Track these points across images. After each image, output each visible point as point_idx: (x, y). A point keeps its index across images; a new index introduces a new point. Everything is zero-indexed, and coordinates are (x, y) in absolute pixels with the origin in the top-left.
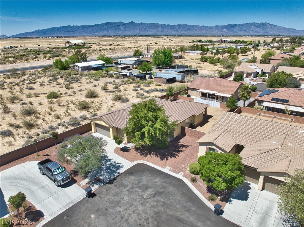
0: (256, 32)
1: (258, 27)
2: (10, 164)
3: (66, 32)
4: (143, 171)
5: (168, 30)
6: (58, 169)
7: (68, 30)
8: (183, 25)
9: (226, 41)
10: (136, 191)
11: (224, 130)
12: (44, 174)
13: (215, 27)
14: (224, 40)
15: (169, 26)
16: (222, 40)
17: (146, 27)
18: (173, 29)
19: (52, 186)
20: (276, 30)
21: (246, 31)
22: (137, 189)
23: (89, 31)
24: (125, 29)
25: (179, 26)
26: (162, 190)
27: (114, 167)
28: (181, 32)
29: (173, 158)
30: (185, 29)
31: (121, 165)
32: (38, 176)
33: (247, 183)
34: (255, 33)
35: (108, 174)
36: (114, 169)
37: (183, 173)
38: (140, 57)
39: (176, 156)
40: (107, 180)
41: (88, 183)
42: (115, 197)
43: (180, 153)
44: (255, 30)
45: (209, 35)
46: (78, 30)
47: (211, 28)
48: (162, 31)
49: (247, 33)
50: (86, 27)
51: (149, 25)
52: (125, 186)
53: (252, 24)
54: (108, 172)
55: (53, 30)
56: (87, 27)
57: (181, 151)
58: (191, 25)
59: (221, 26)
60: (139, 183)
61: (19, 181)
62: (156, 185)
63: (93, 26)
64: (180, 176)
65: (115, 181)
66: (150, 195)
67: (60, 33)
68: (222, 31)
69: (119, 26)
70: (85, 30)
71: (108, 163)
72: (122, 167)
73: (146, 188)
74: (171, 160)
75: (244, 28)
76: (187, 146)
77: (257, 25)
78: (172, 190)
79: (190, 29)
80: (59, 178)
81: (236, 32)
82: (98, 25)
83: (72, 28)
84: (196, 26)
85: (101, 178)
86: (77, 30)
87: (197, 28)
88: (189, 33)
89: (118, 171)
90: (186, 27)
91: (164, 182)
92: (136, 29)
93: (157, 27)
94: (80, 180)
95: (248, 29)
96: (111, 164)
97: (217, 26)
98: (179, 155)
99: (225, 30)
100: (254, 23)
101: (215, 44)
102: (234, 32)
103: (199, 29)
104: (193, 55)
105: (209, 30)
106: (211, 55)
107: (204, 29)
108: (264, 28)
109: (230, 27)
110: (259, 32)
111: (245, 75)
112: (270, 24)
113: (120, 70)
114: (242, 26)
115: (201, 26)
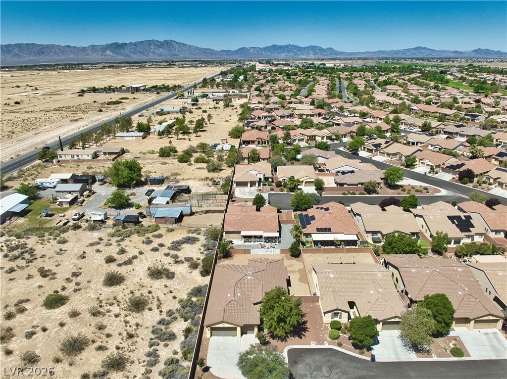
0: (160, 55)
1: (160, 47)
4: (301, 356)
8: (27, 44)
9: (139, 88)
13: (90, 48)
14: (136, 87)
16: (132, 87)
20: (187, 52)
21: (144, 54)
25: (19, 46)
26: (330, 363)
28: (27, 57)
29: (306, 332)
30: (34, 52)
34: (158, 56)
37: (326, 342)
38: (53, 160)
43: (307, 324)
44: (157, 52)
47: (83, 49)
49: (146, 57)
53: (150, 43)
57: (306, 322)
58: (43, 45)
59: (101, 45)
64: (326, 346)
66: (328, 372)
68: (104, 54)
73: (319, 368)
74: (307, 334)
75: (139, 48)
77: (159, 44)
79: (43, 53)
81: (129, 56)
84: (53, 46)
87: (58, 51)
90: (35, 48)
91: (323, 357)
95: (146, 50)
97: (93, 45)
99: (108, 52)
100: (153, 40)
101: (128, 99)
102: (125, 56)
103: (61, 52)
104: (131, 140)
105: (80, 54)
106: (159, 137)
107: (71, 52)
108: (169, 48)
109: (117, 47)
110: (164, 55)
111: (249, 184)
112: (177, 43)
113: (68, 206)
114: (136, 45)
115: (63, 45)
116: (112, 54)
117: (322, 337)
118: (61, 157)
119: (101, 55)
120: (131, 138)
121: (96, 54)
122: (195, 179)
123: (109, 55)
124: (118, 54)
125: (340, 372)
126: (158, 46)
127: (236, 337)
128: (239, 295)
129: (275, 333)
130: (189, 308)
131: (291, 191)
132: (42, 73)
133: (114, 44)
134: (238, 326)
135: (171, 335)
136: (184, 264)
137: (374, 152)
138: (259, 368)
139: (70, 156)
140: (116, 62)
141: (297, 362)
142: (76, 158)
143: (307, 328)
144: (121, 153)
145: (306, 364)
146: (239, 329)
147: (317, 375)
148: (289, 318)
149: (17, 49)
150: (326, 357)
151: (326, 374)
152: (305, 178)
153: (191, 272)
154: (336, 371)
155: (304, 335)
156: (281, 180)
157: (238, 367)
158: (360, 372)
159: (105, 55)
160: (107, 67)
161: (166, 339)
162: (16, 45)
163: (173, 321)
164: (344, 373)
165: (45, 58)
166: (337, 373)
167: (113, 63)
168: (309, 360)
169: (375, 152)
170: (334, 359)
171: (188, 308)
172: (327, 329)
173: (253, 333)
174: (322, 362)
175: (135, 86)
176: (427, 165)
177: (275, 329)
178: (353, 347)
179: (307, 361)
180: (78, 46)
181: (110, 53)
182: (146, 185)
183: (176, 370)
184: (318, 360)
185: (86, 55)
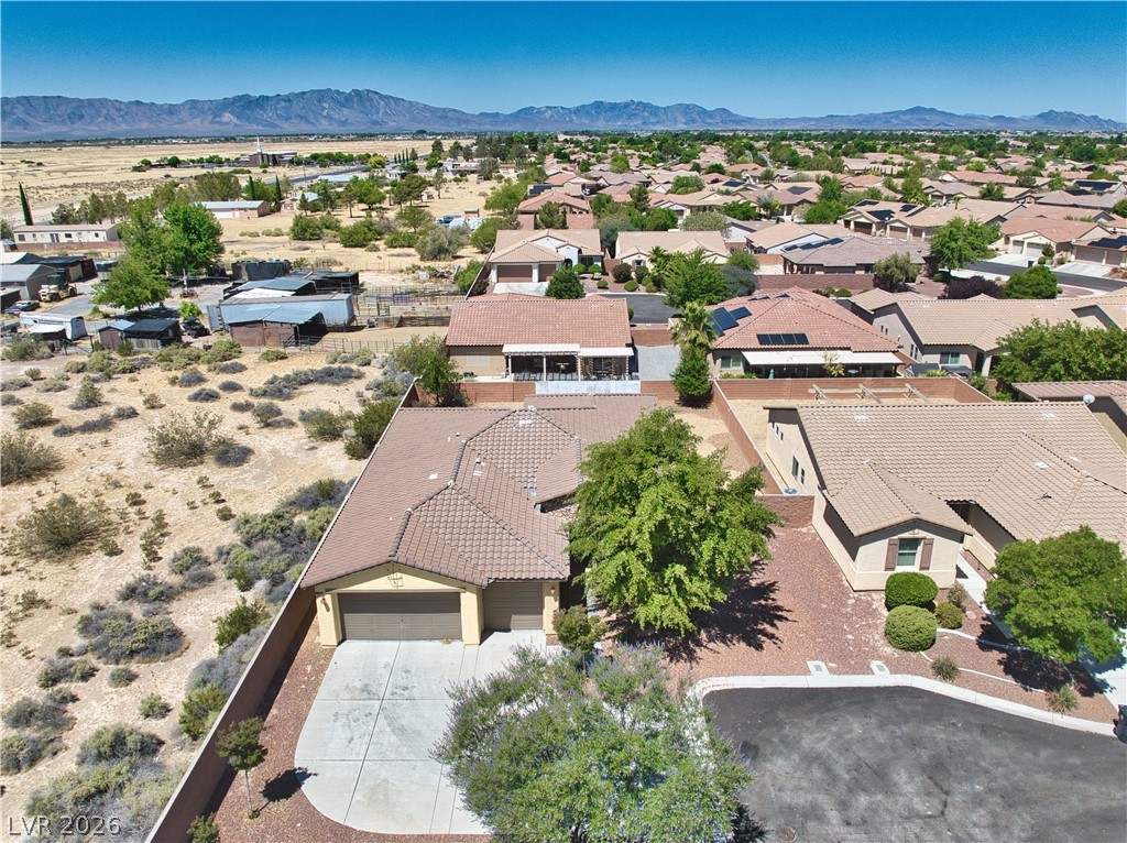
0: (345, 123)
1: (344, 106)
8: (45, 97)
9: (281, 156)
13: (187, 107)
14: (274, 156)
16: (261, 155)
20: (404, 116)
21: (308, 121)
25: (27, 101)
28: (45, 127)
30: (59, 116)
34: (343, 126)
43: (773, 596)
44: (337, 116)
45: (173, 137)
47: (171, 110)
49: (312, 128)
53: (322, 95)
58: (80, 100)
59: (211, 101)
68: (217, 119)
75: (297, 108)
77: (340, 98)
79: (81, 117)
81: (275, 126)
84: (103, 102)
87: (113, 111)
88: (79, 130)
90: (62, 108)
95: (313, 111)
97: (194, 102)
99: (227, 117)
100: (329, 90)
101: (249, 172)
102: (264, 126)
103: (122, 116)
104: (229, 220)
105: (164, 119)
106: (302, 212)
107: (144, 114)
108: (364, 107)
109: (247, 105)
110: (352, 124)
111: (535, 273)
112: (381, 96)
114: (289, 101)
115: (126, 101)
116: (235, 120)
117: (857, 644)
118: (22, 238)
119: (212, 122)
120: (229, 215)
121: (199, 120)
122: (379, 271)
123: (229, 123)
124: (248, 119)
125: (990, 791)
126: (339, 103)
127: (456, 644)
128: (477, 473)
129: (642, 614)
130: (270, 542)
133: (240, 98)
134: (466, 585)
135: (158, 636)
136: (294, 429)
137: (874, 229)
138: (565, 769)
139: (46, 234)
141: (756, 749)
142: (64, 241)
145: (804, 758)
146: (469, 603)
147: (873, 809)
148: (707, 547)
149: (23, 109)
150: (897, 724)
151: (920, 806)
153: (313, 448)
154: (966, 788)
155: (771, 637)
156: (629, 261)
157: (447, 768)
158: (1093, 790)
159: (219, 123)
160: (220, 140)
161: (133, 653)
162: (18, 100)
163: (193, 589)
164: (1013, 798)
165: (86, 130)
166: (978, 800)
167: (237, 136)
168: (815, 737)
169: (878, 229)
170: (938, 733)
171: (264, 544)
172: (867, 611)
173: (540, 626)
174: (881, 747)
175: (270, 153)
176: (1030, 245)
177: (643, 597)
178: (1010, 680)
179: (807, 741)
180: (159, 102)
181: (232, 117)
183: (121, 786)
184: (862, 741)
185: (178, 123)
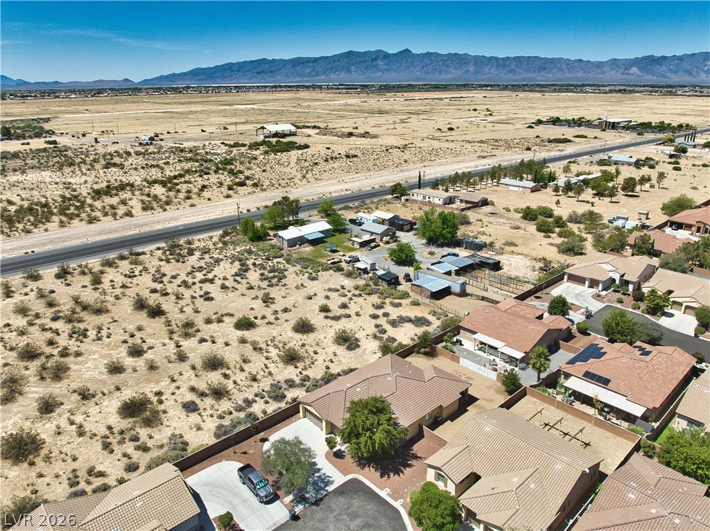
2: (204, 463)
3: (257, 73)
4: (356, 492)
5: (490, 70)
6: (261, 482)
7: (260, 70)
8: (528, 57)
9: (618, 123)
10: (343, 519)
11: (465, 446)
12: (244, 483)
13: (609, 63)
14: (614, 123)
15: (493, 61)
16: (606, 122)
17: (437, 61)
18: (504, 66)
19: (254, 500)
21: (690, 74)
22: (345, 517)
23: (308, 71)
24: (388, 67)
25: (516, 59)
26: (373, 522)
27: (323, 481)
28: (524, 73)
29: (396, 475)
30: (533, 68)
31: (331, 479)
32: (237, 485)
33: (471, 527)
35: (314, 491)
36: (323, 485)
37: (402, 501)
38: (403, 198)
39: (401, 474)
40: (313, 500)
41: (292, 501)
42: (320, 524)
43: (407, 469)
46: (283, 69)
47: (600, 65)
48: (476, 73)
50: (301, 63)
51: (445, 59)
52: (332, 511)
53: (706, 56)
54: (315, 488)
55: (230, 69)
56: (304, 63)
57: (410, 466)
58: (547, 59)
59: (626, 59)
60: (349, 508)
61: (219, 490)
62: (367, 513)
63: (316, 60)
64: (397, 504)
65: (321, 503)
66: (358, 527)
67: (243, 75)
68: (627, 72)
69: (375, 59)
70: (298, 68)
71: (317, 475)
72: (332, 482)
73: (354, 516)
74: (394, 478)
75: (685, 65)
76: (420, 458)
78: (383, 523)
79: (545, 69)
80: (262, 493)
81: (665, 77)
82: (327, 57)
83: (271, 64)
84: (560, 60)
85: (307, 495)
86: (280, 69)
87: (563, 65)
89: (326, 488)
90: (536, 63)
91: (376, 511)
92: (415, 67)
93: (465, 63)
94: (284, 496)
95: (697, 67)
96: (319, 477)
97: (615, 59)
98: (405, 471)
99: (634, 70)
101: (586, 137)
102: (658, 76)
103: (568, 69)
104: (515, 191)
105: (593, 71)
106: (555, 193)
107: (581, 68)
109: (649, 62)
111: (587, 283)
113: (358, 247)
114: (681, 59)
115: (572, 59)
116: (638, 72)
118: (413, 195)
119: (623, 73)
120: (517, 189)
121: (614, 71)
123: (633, 74)
124: (648, 72)
128: (358, 390)
131: (648, 313)
132: (522, 95)
133: (647, 57)
134: (322, 418)
139: (422, 196)
140: (639, 84)
141: (344, 494)
142: (427, 199)
143: (402, 472)
144: (480, 204)
145: (348, 502)
146: (324, 423)
149: (515, 63)
150: (379, 513)
152: (689, 299)
155: (389, 477)
156: (647, 290)
159: (627, 74)
160: (616, 91)
161: (272, 397)
165: (544, 76)
167: (627, 86)
168: (358, 501)
175: (612, 120)
179: (355, 501)
180: (593, 60)
181: (637, 70)
182: (460, 247)
184: (366, 509)
185: (600, 73)
